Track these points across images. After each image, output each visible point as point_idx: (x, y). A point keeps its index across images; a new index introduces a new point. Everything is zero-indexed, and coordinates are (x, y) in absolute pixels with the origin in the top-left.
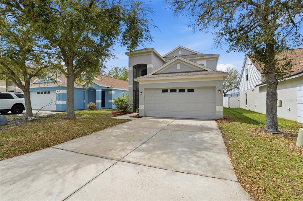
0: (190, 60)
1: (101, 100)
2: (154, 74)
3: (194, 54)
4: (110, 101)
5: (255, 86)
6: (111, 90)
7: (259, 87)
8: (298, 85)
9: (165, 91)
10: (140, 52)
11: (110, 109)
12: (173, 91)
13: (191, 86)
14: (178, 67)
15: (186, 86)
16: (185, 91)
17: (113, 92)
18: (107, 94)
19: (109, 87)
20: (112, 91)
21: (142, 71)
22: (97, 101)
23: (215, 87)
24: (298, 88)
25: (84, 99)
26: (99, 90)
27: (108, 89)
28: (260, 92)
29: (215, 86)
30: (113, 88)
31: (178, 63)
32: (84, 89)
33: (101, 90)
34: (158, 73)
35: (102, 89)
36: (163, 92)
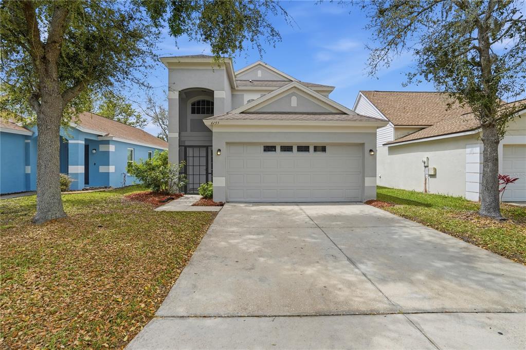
0: (317, 91)
1: (84, 166)
2: (242, 113)
3: (286, 80)
4: (102, 169)
5: (383, 145)
6: (107, 142)
7: (389, 147)
8: (467, 146)
9: (269, 148)
10: (182, 61)
11: (106, 188)
12: (287, 149)
13: (320, 141)
14: (294, 102)
15: (312, 141)
16: (309, 151)
17: (112, 148)
18: (94, 151)
19: (104, 134)
20: (110, 145)
21: (193, 104)
22: (72, 169)
23: (363, 144)
24: (468, 150)
25: (27, 163)
26: (80, 142)
27: (100, 139)
28: (389, 154)
29: (362, 142)
30: (114, 139)
31: (294, 94)
32: (26, 137)
33: (83, 142)
34: (252, 111)
35: (86, 140)
36: (265, 150)
